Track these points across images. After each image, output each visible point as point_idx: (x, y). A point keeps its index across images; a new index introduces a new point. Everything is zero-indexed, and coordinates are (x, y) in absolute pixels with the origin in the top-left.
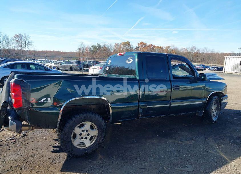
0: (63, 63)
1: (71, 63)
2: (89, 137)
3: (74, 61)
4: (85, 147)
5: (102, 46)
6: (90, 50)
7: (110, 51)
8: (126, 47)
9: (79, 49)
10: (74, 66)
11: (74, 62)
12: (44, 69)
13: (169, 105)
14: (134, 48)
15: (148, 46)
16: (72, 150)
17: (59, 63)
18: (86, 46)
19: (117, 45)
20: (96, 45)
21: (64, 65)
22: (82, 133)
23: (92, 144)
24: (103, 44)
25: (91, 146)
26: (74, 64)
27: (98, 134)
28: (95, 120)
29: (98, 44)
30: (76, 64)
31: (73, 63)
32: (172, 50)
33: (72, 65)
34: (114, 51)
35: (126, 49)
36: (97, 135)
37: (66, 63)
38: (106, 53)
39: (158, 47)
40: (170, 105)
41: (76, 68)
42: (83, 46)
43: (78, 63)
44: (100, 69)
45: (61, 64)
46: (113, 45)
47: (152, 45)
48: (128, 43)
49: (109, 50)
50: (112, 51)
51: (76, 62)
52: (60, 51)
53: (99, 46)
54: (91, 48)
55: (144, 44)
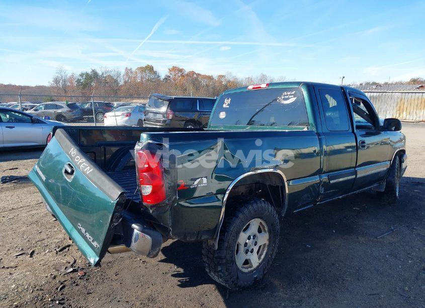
0: (42, 108)
1: (57, 107)
2: (256, 249)
3: (62, 103)
4: (252, 269)
5: (100, 73)
6: (78, 81)
7: (118, 84)
8: (148, 75)
9: (56, 81)
10: (65, 113)
11: (65, 106)
12: (31, 121)
13: (354, 176)
14: (162, 77)
15: (187, 75)
16: (238, 278)
17: (32, 107)
18: (69, 74)
19: (128, 71)
20: (89, 71)
21: (43, 112)
22: (247, 241)
23: (261, 260)
24: (103, 70)
25: (260, 264)
26: (65, 110)
27: (269, 240)
28: (268, 214)
29: (93, 71)
30: (69, 109)
31: (61, 107)
32: (229, 81)
33: (59, 111)
34: (126, 82)
35: (148, 80)
36: (267, 243)
37: (47, 107)
38: (110, 86)
39: (205, 77)
40: (356, 176)
41: (67, 116)
42: (63, 74)
43: (72, 106)
44: (127, 116)
45: (36, 110)
46: (123, 72)
47: (193, 73)
48: (150, 69)
49: (116, 81)
50: (122, 83)
51: (69, 105)
52: (13, 84)
53: (95, 73)
54: (80, 78)
55: (181, 70)
